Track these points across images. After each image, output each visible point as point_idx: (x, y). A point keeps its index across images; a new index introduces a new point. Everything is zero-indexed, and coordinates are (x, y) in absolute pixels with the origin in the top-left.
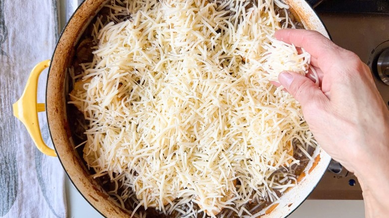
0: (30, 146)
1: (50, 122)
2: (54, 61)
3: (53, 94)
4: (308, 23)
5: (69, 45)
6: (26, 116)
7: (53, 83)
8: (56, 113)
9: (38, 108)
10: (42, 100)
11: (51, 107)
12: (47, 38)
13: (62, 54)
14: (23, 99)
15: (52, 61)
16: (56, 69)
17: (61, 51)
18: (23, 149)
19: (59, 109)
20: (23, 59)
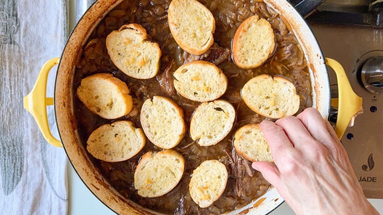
0: (37, 131)
1: (57, 115)
2: (63, 59)
3: (62, 90)
4: (299, 32)
5: (78, 45)
6: (36, 109)
7: (62, 79)
8: (63, 107)
9: (47, 102)
10: (50, 95)
11: (59, 102)
12: (56, 32)
13: (71, 53)
14: (33, 93)
15: (61, 59)
16: (65, 66)
17: (70, 50)
18: (30, 132)
19: (66, 103)
20: (33, 49)
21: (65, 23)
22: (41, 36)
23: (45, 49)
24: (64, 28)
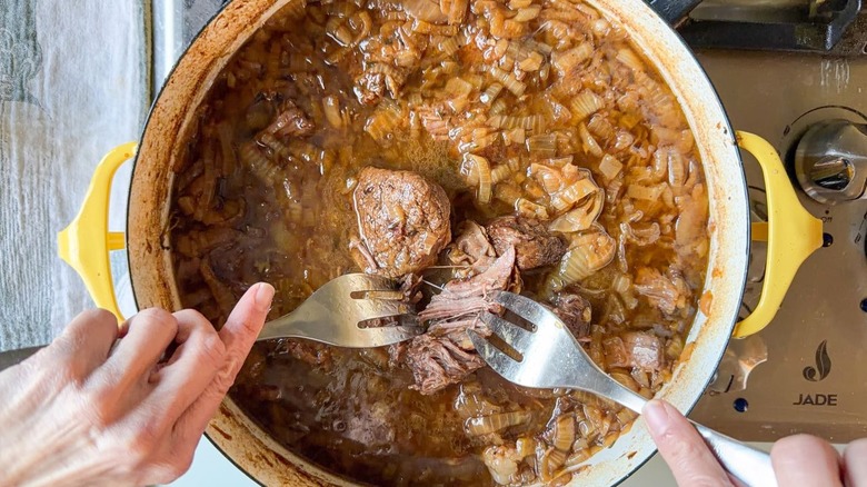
0: (81, 297)
1: (135, 271)
2: (145, 145)
3: (143, 214)
5: (177, 112)
6: (85, 258)
7: (142, 191)
8: (147, 253)
9: (110, 241)
10: (117, 225)
11: (138, 241)
12: (123, 72)
13: (163, 132)
14: (79, 223)
15: (140, 146)
16: (149, 162)
17: (161, 125)
18: (66, 302)
19: (153, 245)
20: (73, 113)
21: (143, 52)
22: (90, 83)
23: (99, 113)
24: (141, 64)
